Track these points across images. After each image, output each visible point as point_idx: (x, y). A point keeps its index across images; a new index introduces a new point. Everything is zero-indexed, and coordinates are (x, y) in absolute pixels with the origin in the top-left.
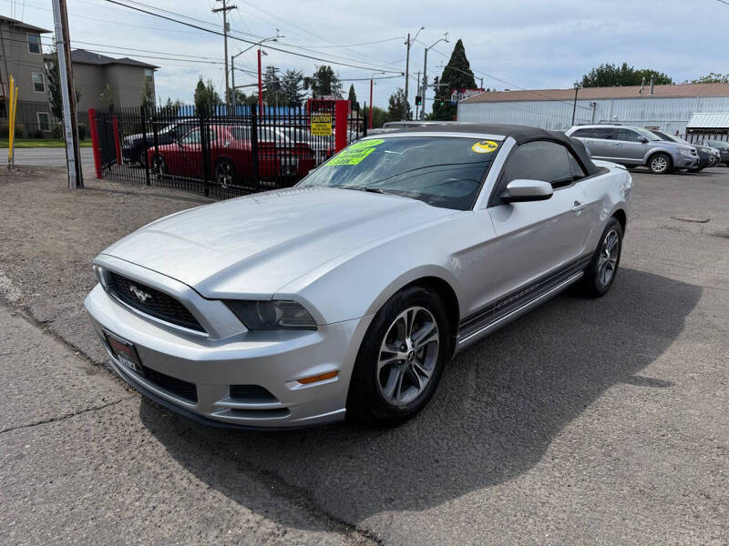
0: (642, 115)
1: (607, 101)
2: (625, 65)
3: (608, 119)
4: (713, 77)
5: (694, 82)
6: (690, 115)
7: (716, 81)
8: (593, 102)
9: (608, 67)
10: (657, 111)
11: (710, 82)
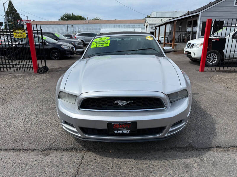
0: (87, 29)
1: (76, 25)
2: (72, 14)
3: (78, 30)
4: (97, 18)
5: (92, 20)
6: (100, 29)
7: (98, 19)
8: (72, 25)
9: (68, 14)
10: (91, 28)
11: (96, 20)
